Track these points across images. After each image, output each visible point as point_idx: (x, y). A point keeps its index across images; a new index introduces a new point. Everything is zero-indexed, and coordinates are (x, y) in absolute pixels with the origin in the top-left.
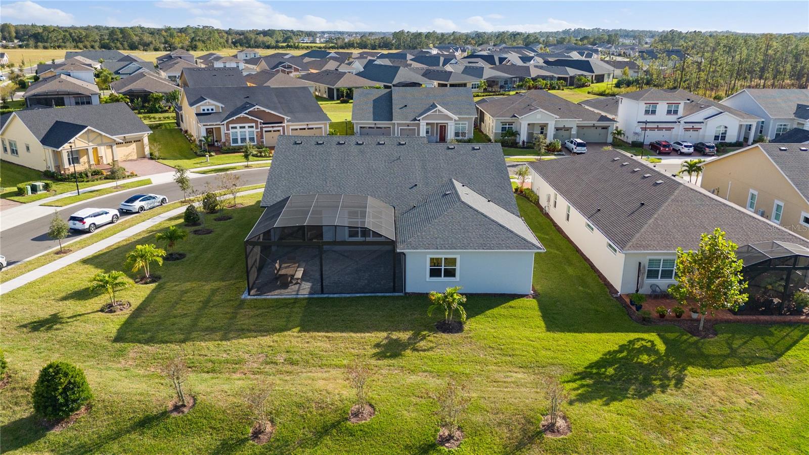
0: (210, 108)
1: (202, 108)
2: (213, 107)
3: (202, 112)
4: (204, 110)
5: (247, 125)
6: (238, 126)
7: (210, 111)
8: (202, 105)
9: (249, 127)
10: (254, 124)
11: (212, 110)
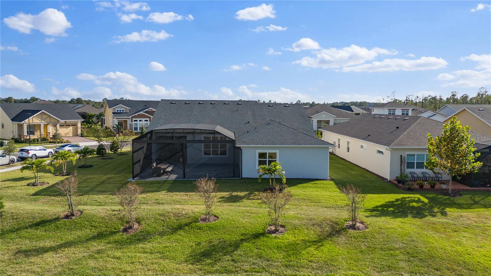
0: (122, 109)
1: (117, 109)
2: (124, 109)
3: (116, 112)
4: (118, 111)
5: (144, 119)
6: (138, 119)
7: (122, 112)
8: (116, 108)
9: (145, 121)
10: (148, 119)
11: (123, 111)
